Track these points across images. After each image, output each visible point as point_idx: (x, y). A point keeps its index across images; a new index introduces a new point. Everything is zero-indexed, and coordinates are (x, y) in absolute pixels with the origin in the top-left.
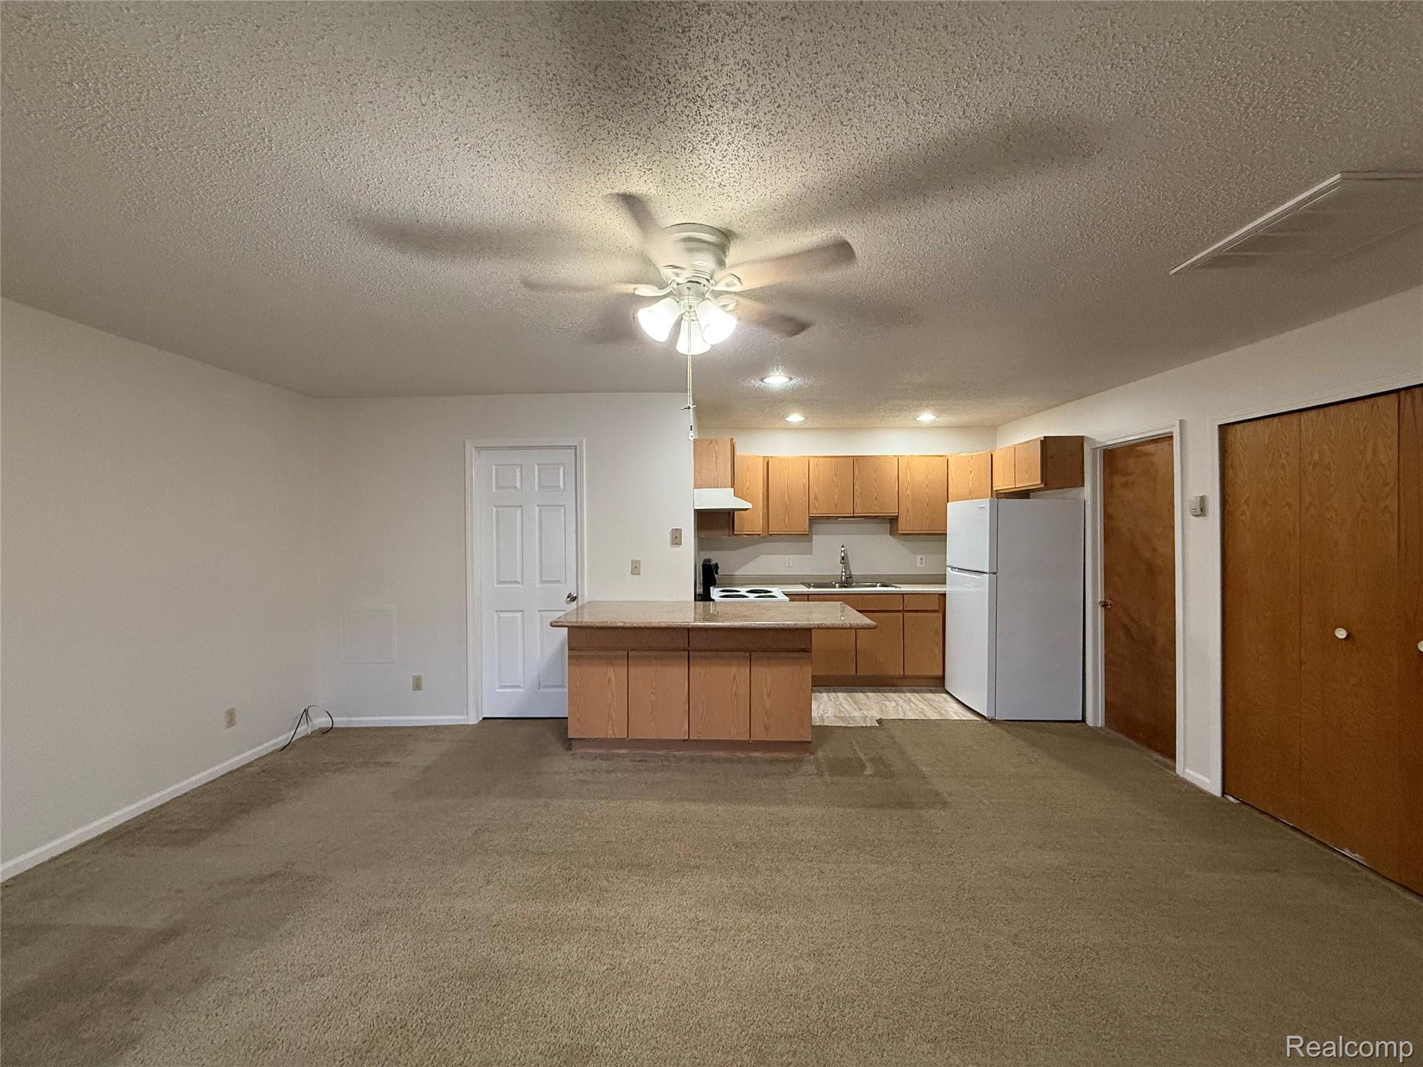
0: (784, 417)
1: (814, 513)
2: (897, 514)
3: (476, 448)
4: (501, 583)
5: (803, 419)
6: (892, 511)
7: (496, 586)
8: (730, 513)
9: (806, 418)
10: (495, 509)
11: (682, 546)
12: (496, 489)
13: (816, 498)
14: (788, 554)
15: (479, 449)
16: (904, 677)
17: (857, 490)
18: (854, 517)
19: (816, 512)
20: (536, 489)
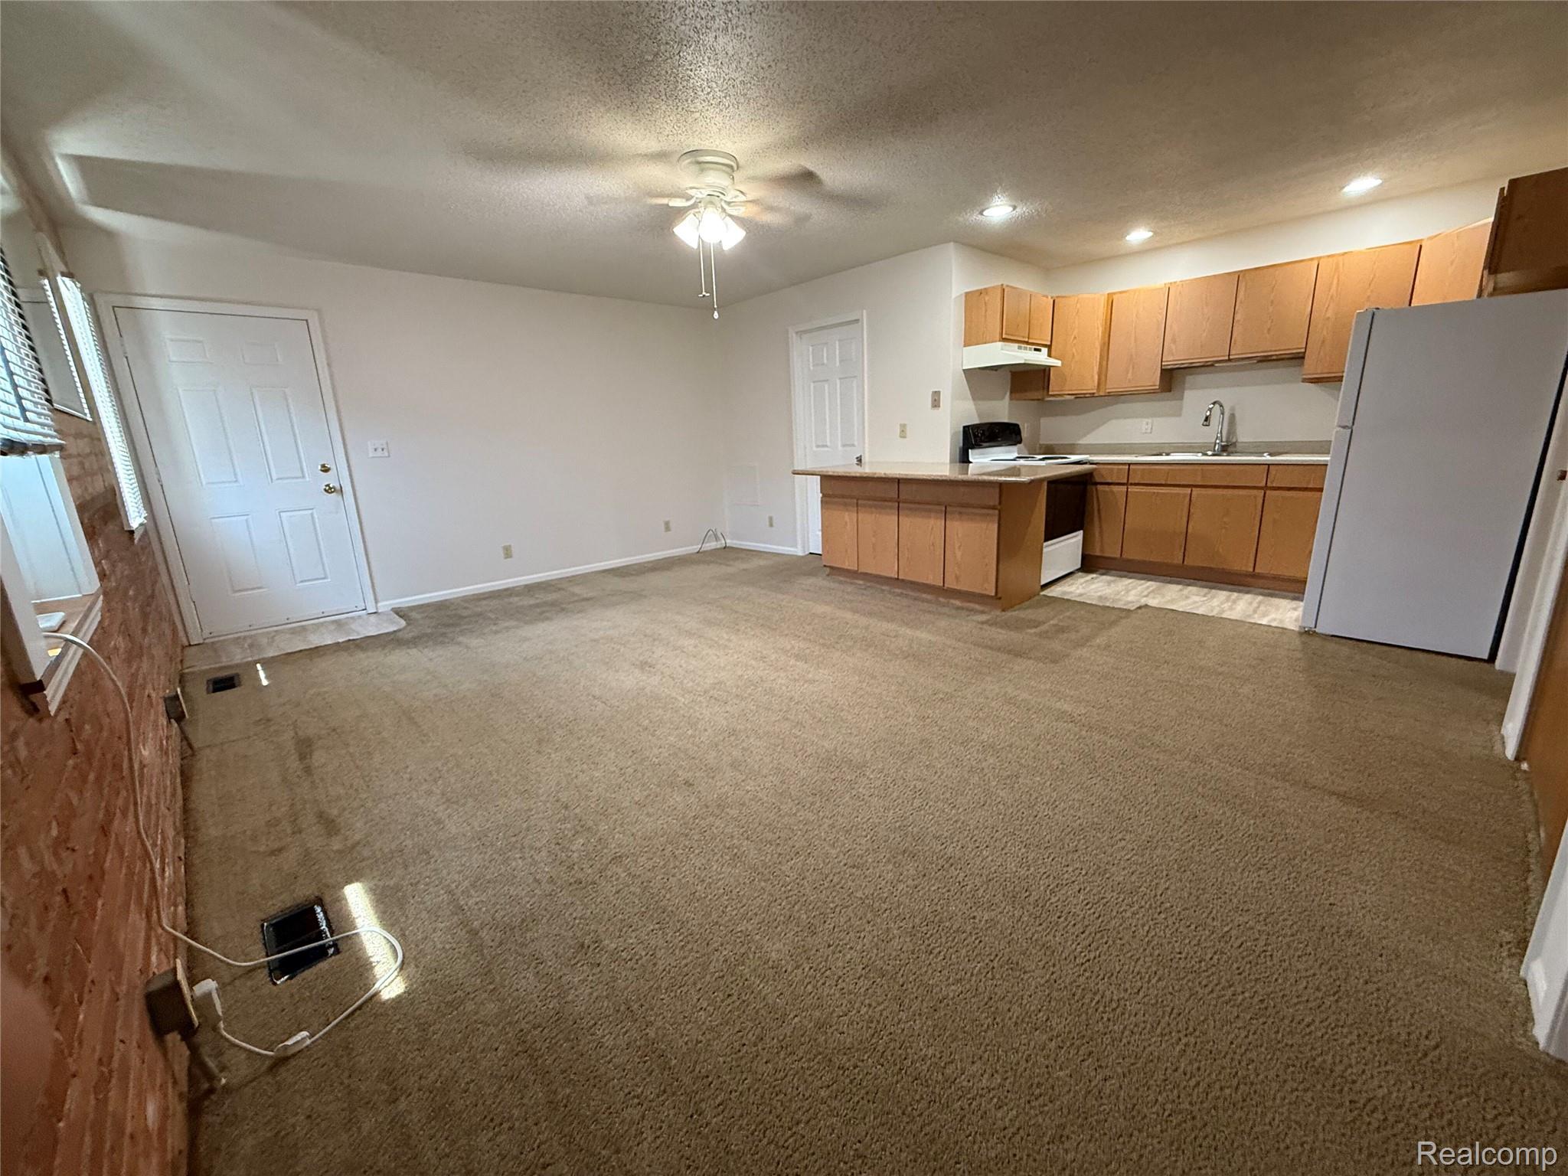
0: (1123, 237)
1: (1172, 360)
2: (1303, 350)
3: (797, 333)
4: (818, 446)
5: (1151, 234)
6: (1296, 345)
7: (815, 449)
8: (1044, 370)
9: (1155, 233)
10: (812, 385)
11: (940, 409)
12: (813, 366)
13: (1174, 341)
14: (1147, 417)
15: (800, 333)
16: (1254, 575)
17: (1238, 321)
18: (1230, 360)
19: (1171, 359)
20: (838, 364)
